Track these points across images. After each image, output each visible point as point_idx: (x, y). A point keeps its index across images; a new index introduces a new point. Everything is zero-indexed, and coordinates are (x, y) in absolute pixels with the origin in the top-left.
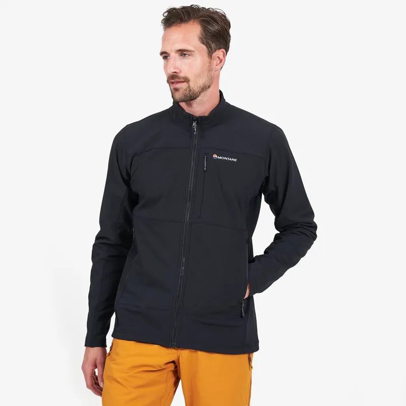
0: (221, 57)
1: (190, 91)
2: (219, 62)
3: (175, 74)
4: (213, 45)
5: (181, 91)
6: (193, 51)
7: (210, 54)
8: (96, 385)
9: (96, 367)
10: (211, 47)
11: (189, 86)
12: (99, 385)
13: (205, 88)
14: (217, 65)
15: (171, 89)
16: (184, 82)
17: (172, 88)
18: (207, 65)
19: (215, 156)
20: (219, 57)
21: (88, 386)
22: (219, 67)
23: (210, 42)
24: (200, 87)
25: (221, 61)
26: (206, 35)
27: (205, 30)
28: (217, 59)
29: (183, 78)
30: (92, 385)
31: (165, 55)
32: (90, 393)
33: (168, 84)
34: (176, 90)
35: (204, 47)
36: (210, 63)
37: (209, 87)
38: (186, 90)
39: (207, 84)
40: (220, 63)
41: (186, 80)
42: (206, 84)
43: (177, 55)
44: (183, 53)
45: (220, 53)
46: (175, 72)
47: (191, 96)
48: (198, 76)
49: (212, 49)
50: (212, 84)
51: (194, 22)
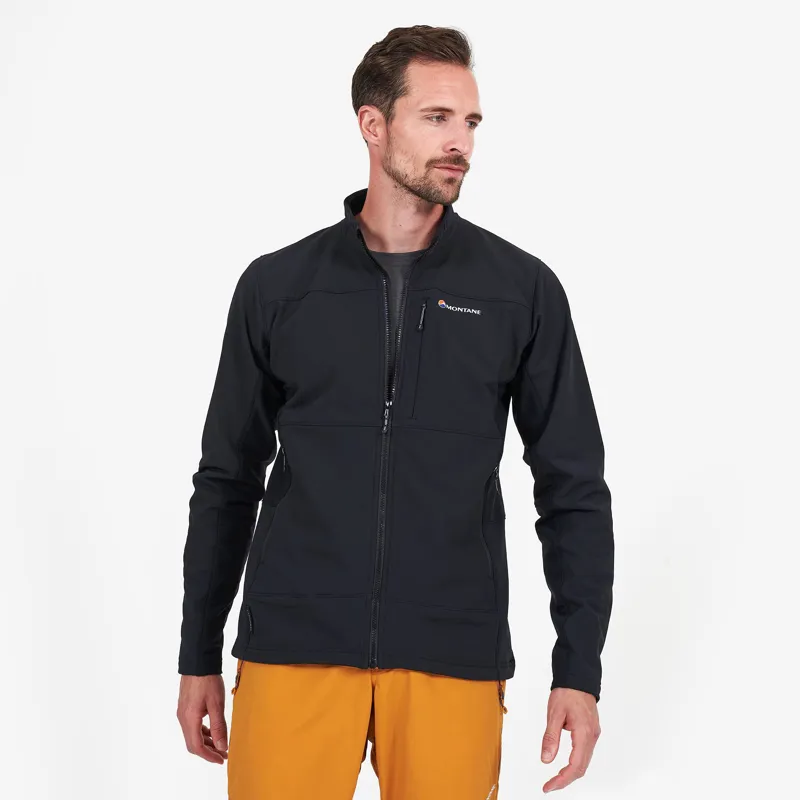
8: (208, 744)
9: (204, 712)
12: (213, 747)
19: (441, 303)
21: (191, 749)
30: (202, 746)
32: (199, 761)
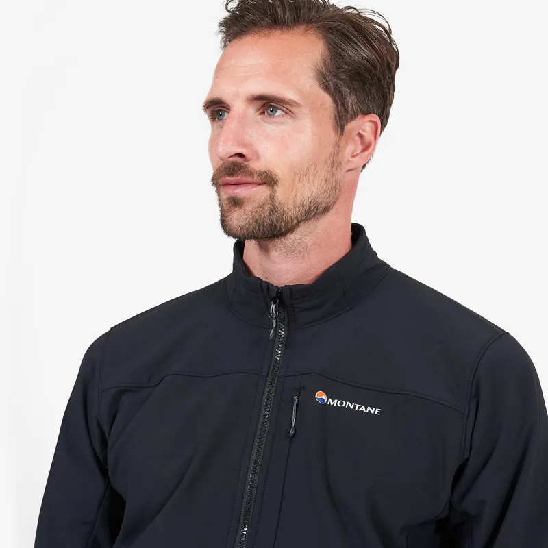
0: (368, 136)
1: (273, 210)
2: (360, 147)
3: (238, 159)
4: (351, 100)
5: (248, 207)
6: (297, 104)
7: (341, 122)
10: (344, 104)
11: (272, 198)
13: (314, 211)
14: (353, 156)
15: (220, 200)
16: (259, 184)
17: (224, 196)
18: (330, 149)
20: (360, 136)
22: (357, 161)
23: (345, 91)
24: (302, 206)
25: (367, 147)
26: (338, 68)
27: (335, 54)
28: (357, 138)
29: (260, 173)
31: (216, 108)
33: (213, 189)
34: (236, 202)
35: (327, 99)
36: (338, 145)
37: (326, 210)
38: (261, 206)
39: (323, 200)
40: (364, 150)
41: (268, 180)
42: (319, 200)
43: (251, 111)
44: (267, 104)
45: (364, 124)
46: (241, 155)
47: (272, 226)
48: (302, 174)
49: (346, 111)
50: (335, 203)
51: (306, 30)
